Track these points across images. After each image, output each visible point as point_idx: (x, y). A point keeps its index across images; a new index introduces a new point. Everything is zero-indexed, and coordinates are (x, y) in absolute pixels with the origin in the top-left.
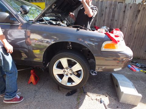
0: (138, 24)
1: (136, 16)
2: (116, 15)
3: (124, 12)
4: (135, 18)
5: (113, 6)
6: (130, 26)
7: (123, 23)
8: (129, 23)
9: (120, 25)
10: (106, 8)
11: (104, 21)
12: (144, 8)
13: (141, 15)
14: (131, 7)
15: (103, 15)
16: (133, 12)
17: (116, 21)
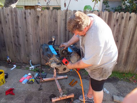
0: (41, 30)
1: (37, 22)
2: (19, 22)
3: (25, 18)
4: (36, 24)
5: (14, 13)
6: (35, 32)
7: (27, 29)
8: (32, 29)
9: (25, 32)
10: (8, 15)
11: (9, 29)
12: (42, 14)
13: (42, 21)
14: (30, 14)
15: (7, 22)
16: (33, 18)
17: (20, 28)
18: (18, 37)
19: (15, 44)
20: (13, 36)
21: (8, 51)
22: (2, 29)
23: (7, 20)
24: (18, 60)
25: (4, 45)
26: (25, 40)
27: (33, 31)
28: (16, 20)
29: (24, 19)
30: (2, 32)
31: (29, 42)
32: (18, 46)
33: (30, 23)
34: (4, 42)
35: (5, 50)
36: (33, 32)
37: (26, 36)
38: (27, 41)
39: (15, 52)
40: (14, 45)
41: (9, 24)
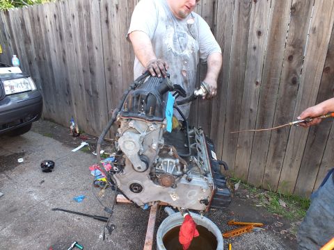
2: (94, 34)
3: (107, 22)
5: (84, 12)
6: (128, 60)
7: (110, 53)
8: (123, 51)
9: (107, 59)
10: (73, 16)
11: (76, 52)
14: (117, 8)
15: (71, 35)
16: (125, 20)
17: (97, 48)
18: (92, 72)
19: (87, 91)
20: (84, 71)
21: (74, 106)
22: (64, 52)
23: (72, 30)
24: (94, 130)
25: (68, 92)
26: (107, 81)
27: (125, 57)
28: (89, 29)
29: (104, 25)
30: (64, 60)
31: (115, 88)
32: (92, 95)
33: (116, 36)
34: (68, 85)
35: (70, 103)
36: (123, 60)
37: (109, 69)
38: (111, 83)
39: (88, 109)
40: (84, 93)
41: (75, 40)
